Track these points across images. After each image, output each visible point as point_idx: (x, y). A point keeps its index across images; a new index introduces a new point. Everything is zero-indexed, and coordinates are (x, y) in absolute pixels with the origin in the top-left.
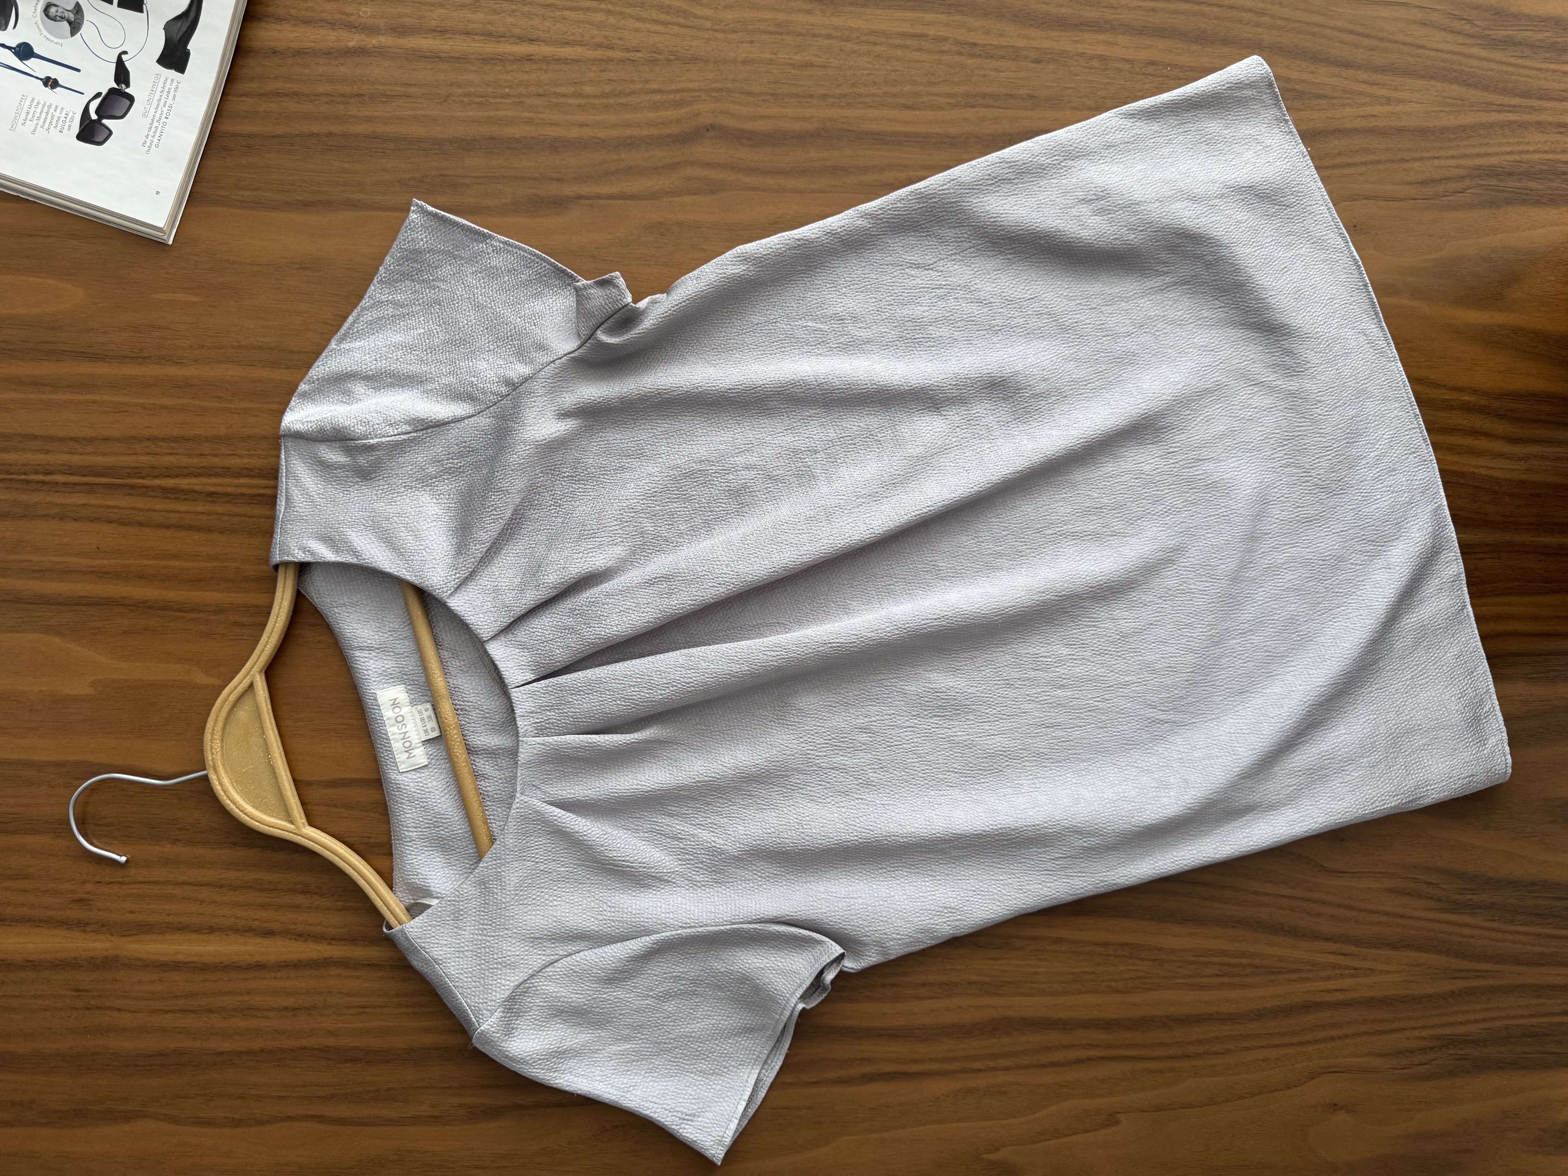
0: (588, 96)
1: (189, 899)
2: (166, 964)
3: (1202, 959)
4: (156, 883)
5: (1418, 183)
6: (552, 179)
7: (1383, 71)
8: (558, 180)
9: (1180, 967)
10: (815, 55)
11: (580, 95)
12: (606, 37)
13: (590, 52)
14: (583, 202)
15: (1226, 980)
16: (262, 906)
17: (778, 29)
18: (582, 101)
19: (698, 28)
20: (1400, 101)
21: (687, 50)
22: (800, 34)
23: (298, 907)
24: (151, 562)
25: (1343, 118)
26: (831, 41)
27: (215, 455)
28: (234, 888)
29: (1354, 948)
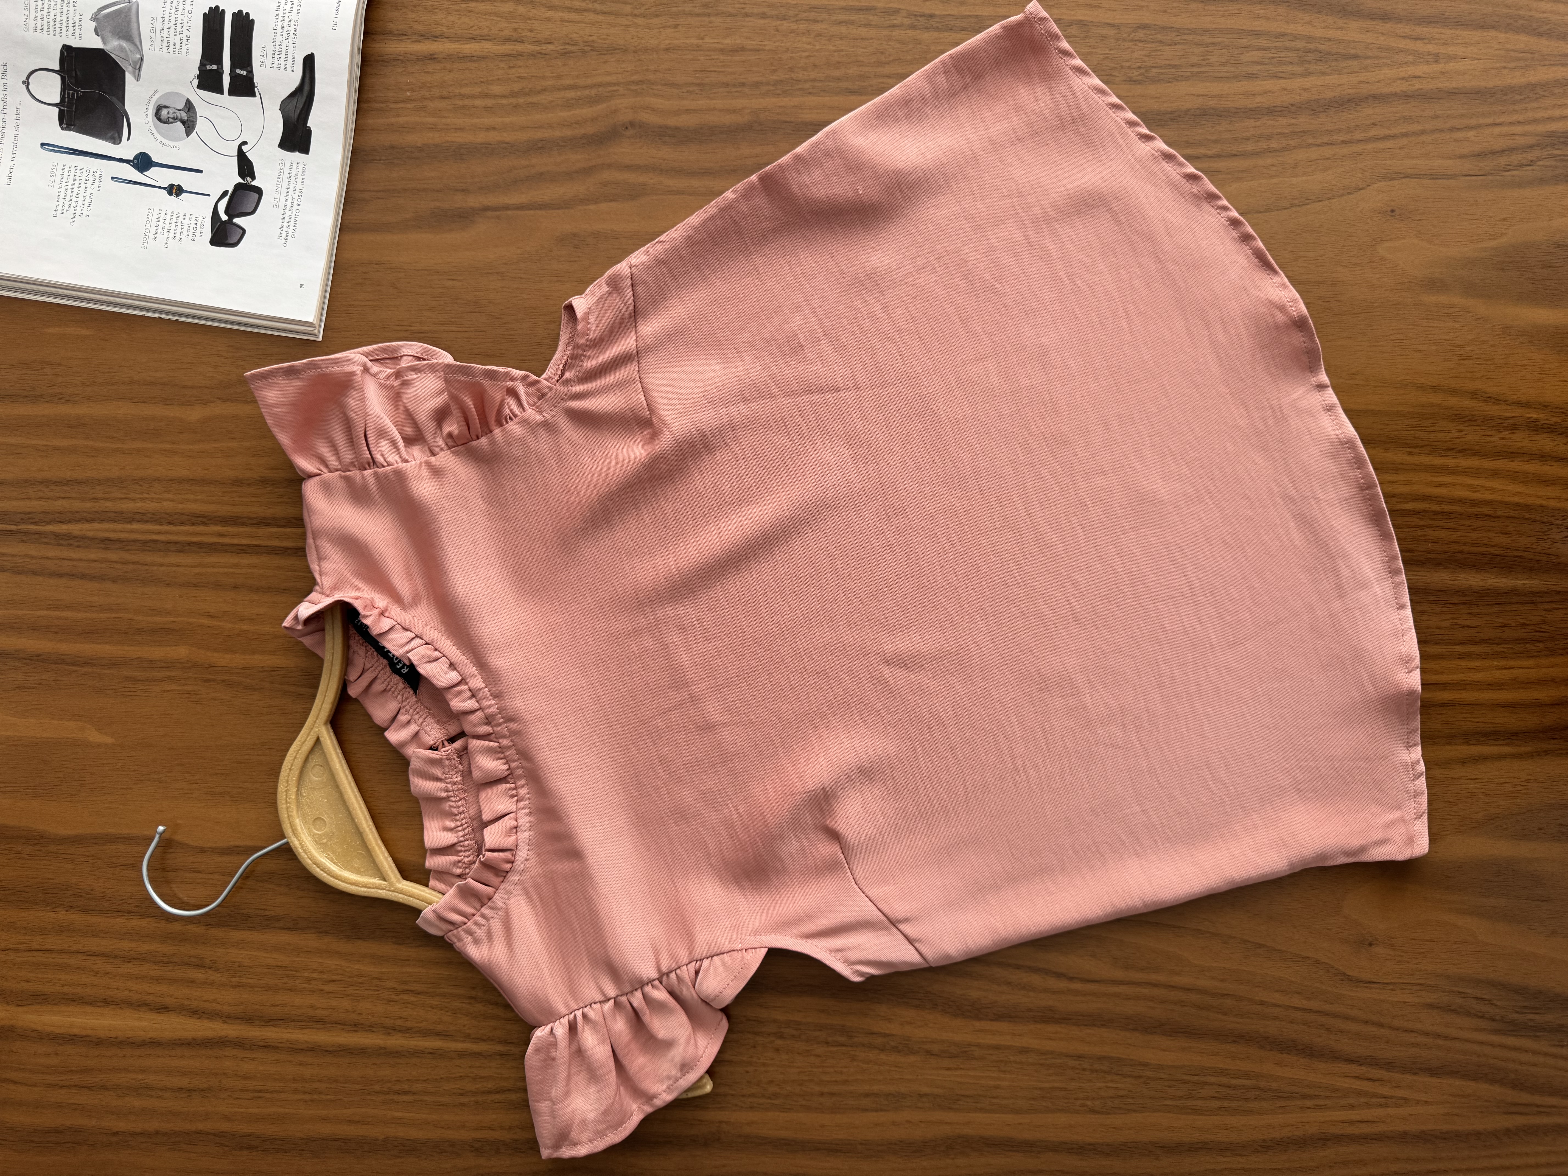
0: (495, 96)
1: (83, 970)
2: (61, 1037)
3: (1196, 1078)
4: (51, 951)
5: (1474, 156)
6: (456, 190)
7: (1431, 22)
8: (463, 190)
9: (1170, 1087)
10: (747, 38)
11: (487, 96)
12: (515, 29)
13: (498, 47)
14: (490, 213)
15: (1226, 1104)
16: (157, 980)
17: (706, 11)
18: (489, 102)
19: (617, 14)
20: (1451, 58)
21: (604, 39)
22: (730, 15)
23: (193, 981)
24: (45, 612)
25: (1378, 82)
26: (766, 21)
27: (108, 499)
28: (128, 959)
29: (1384, 1072)
